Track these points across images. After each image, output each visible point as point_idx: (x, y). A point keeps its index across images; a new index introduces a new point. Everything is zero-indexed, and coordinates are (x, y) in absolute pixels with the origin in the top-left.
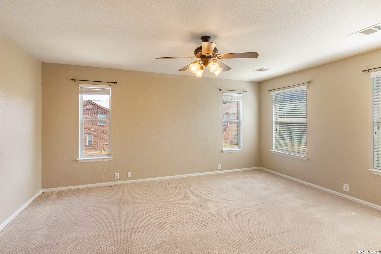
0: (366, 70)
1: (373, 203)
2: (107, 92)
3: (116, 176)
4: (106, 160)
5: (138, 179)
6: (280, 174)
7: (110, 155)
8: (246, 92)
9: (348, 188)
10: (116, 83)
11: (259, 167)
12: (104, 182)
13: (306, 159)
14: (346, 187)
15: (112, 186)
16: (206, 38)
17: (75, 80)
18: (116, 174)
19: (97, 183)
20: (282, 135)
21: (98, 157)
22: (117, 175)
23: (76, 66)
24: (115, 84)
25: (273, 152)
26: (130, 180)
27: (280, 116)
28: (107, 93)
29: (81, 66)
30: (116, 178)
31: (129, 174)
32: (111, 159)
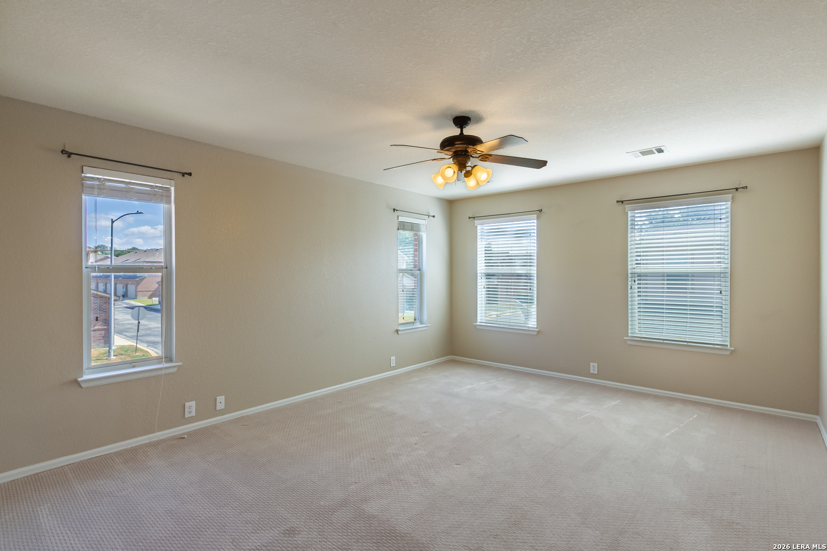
0: (621, 201)
1: (628, 384)
2: (162, 196)
3: (187, 410)
4: (164, 372)
5: (240, 410)
6: (490, 364)
7: (169, 359)
8: (434, 216)
9: (596, 369)
10: (190, 174)
11: (451, 356)
12: (158, 431)
13: (536, 333)
14: (594, 368)
15: (186, 436)
16: (461, 121)
17: (69, 155)
18: (187, 404)
19: (137, 437)
20: (492, 296)
21: (134, 367)
22: (190, 407)
23: (71, 113)
24: (183, 176)
25: (477, 327)
26: (223, 414)
27: (488, 263)
28: (164, 197)
29: (87, 116)
30: (187, 415)
31: (221, 402)
32: (175, 370)
